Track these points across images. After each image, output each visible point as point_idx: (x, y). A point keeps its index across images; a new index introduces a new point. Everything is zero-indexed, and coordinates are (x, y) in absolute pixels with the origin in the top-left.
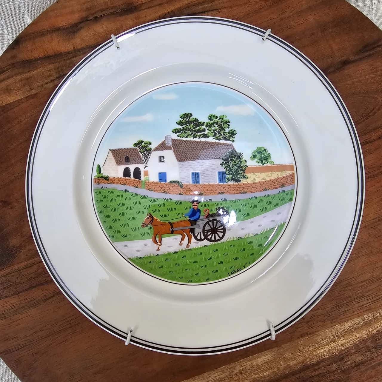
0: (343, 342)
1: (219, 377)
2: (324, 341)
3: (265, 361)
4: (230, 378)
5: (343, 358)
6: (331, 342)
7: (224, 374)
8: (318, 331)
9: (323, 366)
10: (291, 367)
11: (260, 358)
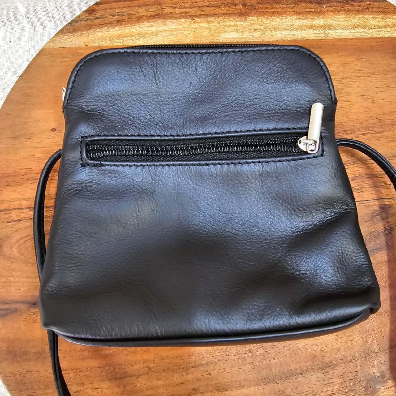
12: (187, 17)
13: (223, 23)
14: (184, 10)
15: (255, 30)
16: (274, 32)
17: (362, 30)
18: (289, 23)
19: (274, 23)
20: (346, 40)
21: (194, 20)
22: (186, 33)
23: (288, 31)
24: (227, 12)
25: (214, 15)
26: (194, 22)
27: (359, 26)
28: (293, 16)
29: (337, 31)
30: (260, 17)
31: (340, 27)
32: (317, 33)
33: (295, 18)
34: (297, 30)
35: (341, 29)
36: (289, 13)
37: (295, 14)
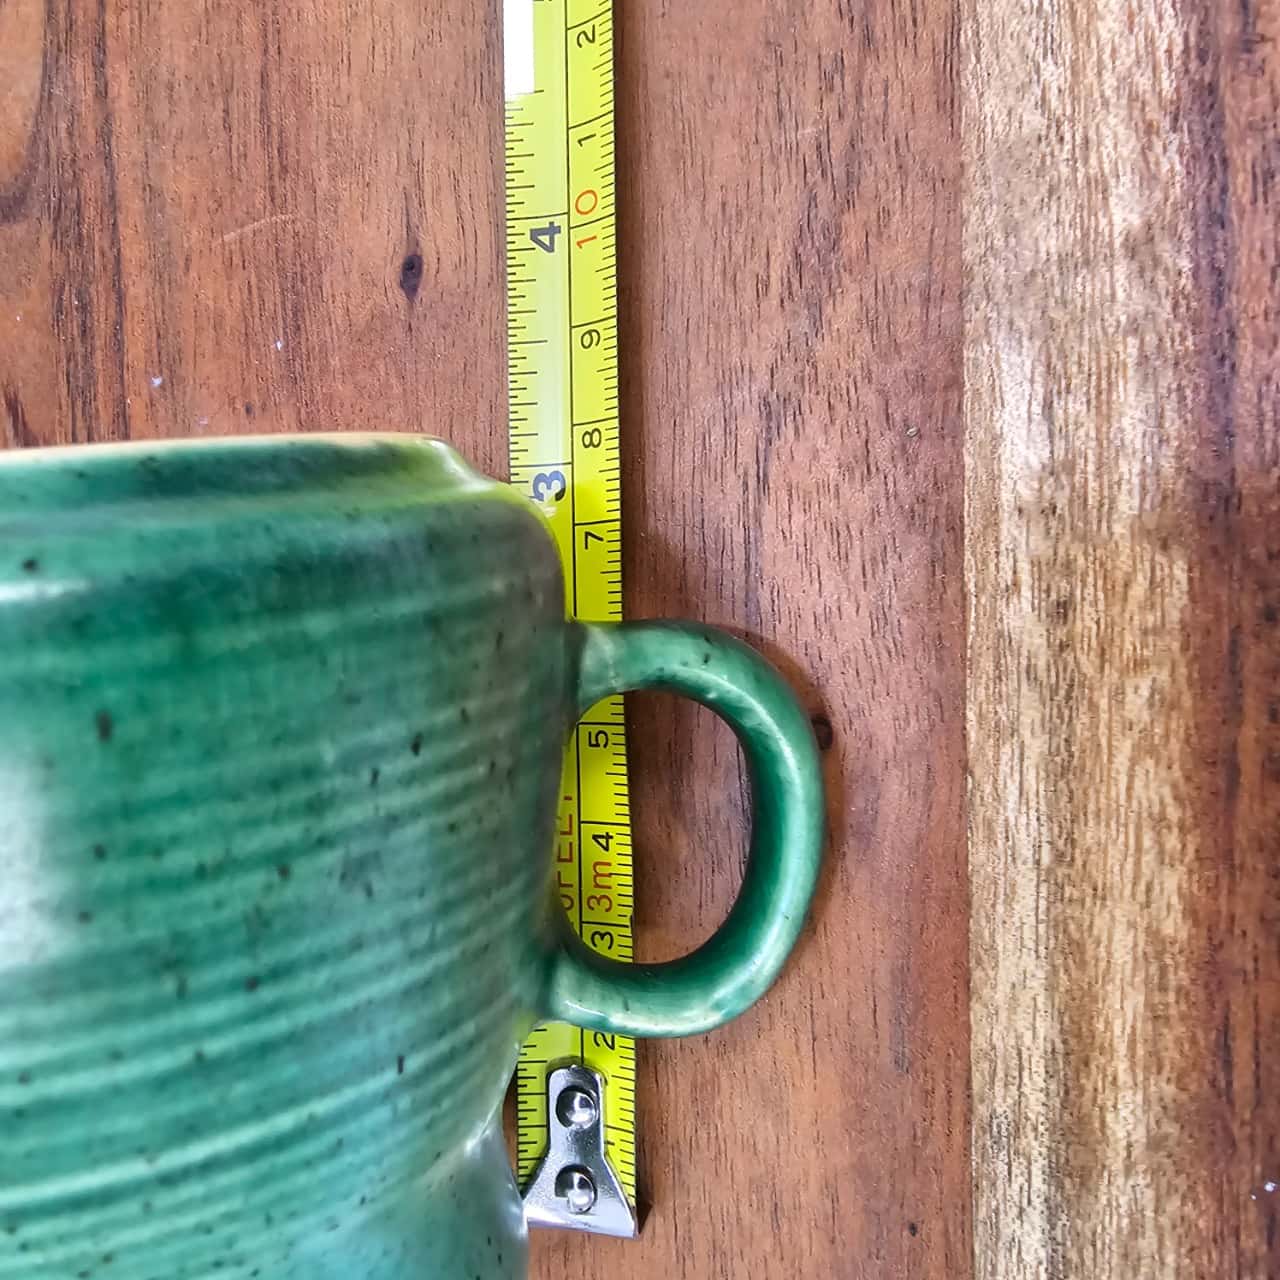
1: (1031, 777)
3: (1037, 409)
4: (1068, 697)
7: (1026, 734)
10: (1149, 226)
11: (996, 439)
13: (1131, 362)
15: (1063, 610)
16: (1036, 747)
18: (1115, 867)
19: (1122, 761)
21: (1166, 124)
22: (1053, 74)
23: (1046, 858)
26: (1150, 129)
28: (1191, 913)
29: (1036, 1217)
30: (1185, 648)
31: (1073, 1255)
32: (1021, 1069)
33: (1168, 929)
34: (1058, 925)
35: (1052, 1261)
36: (1212, 890)
37: (1204, 932)
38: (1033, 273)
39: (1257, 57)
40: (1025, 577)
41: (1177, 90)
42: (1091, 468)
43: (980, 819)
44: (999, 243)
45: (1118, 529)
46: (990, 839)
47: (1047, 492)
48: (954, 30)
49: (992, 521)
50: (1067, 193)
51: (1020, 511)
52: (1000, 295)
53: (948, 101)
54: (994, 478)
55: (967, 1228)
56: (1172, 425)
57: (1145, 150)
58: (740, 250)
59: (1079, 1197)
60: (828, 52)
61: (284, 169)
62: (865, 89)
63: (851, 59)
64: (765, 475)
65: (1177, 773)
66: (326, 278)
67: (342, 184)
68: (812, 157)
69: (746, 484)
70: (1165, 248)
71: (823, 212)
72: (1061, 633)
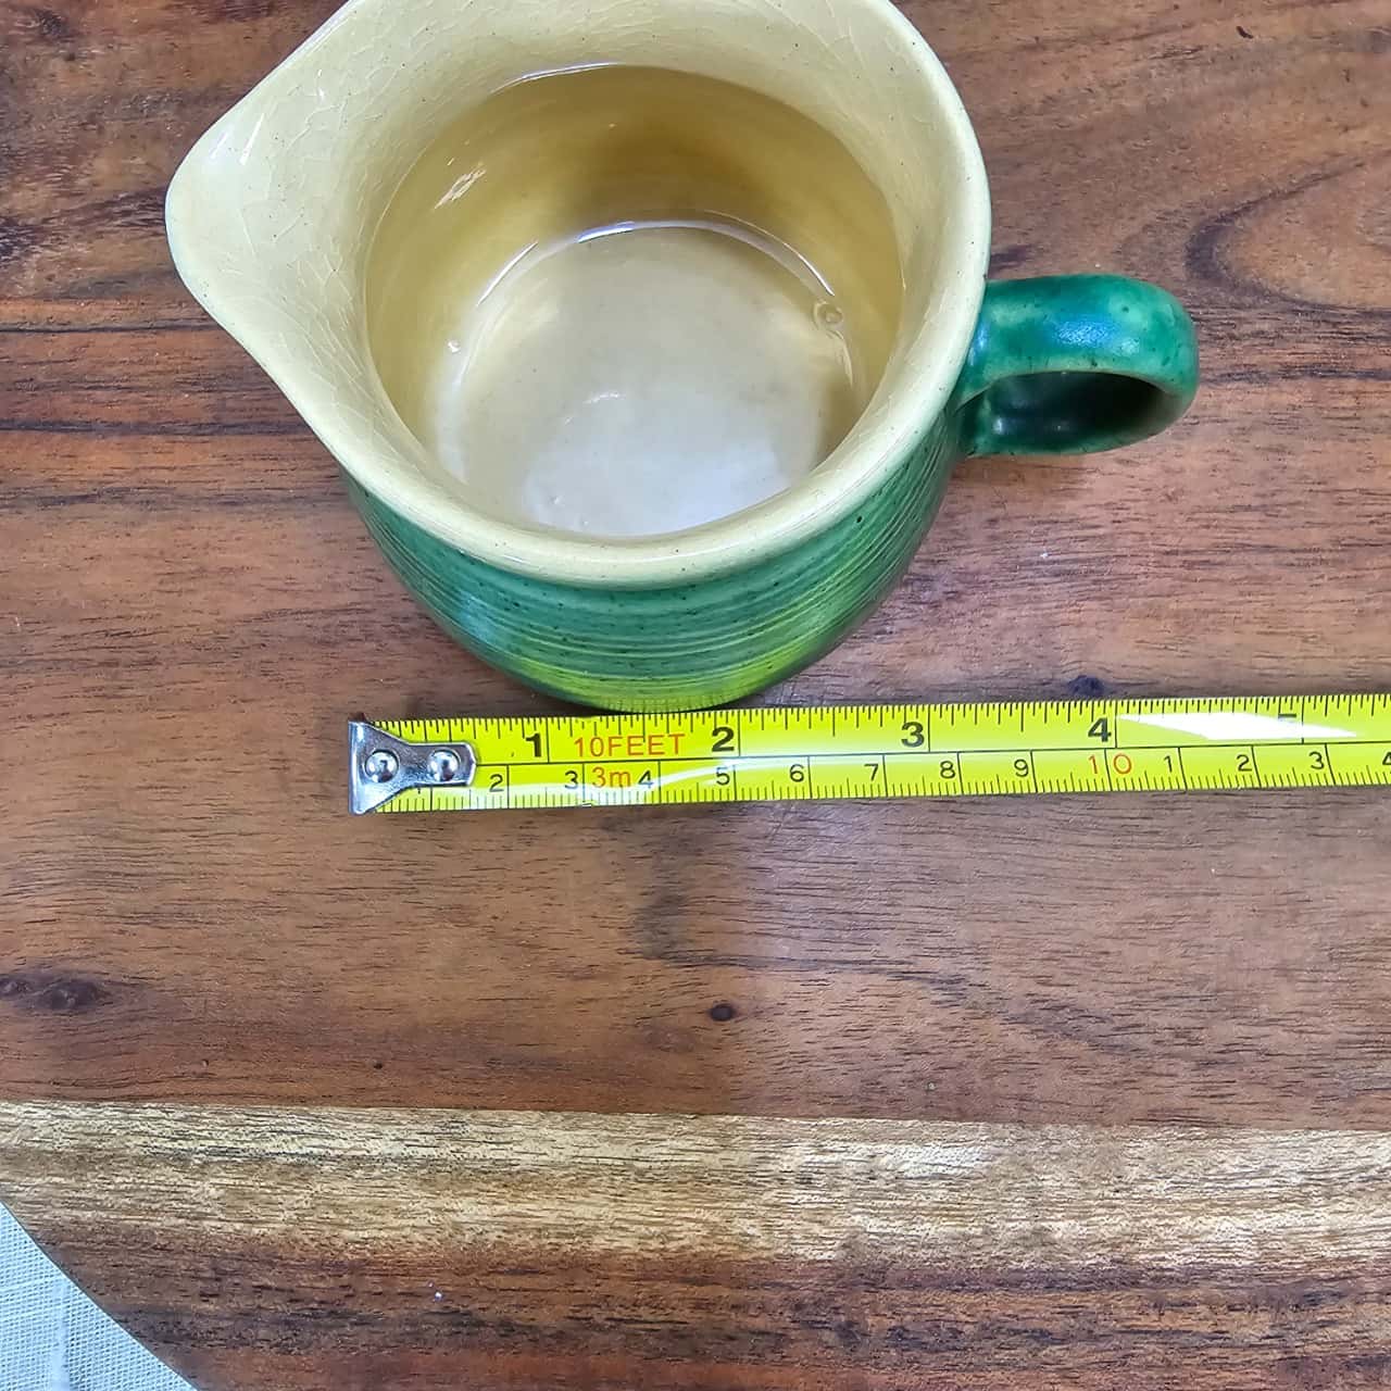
0: (1342, 1221)
1: (696, 1157)
2: (1252, 1183)
3: (940, 1169)
4: (748, 1183)
5: (1314, 1301)
6: (1281, 1200)
7: (722, 1155)
8: (1239, 1126)
9: (1209, 1303)
10: (1053, 1243)
11: (922, 1142)
12: (1154, 1279)
13: (966, 1230)
14: (1169, 1322)
15: (806, 1181)
16: (713, 1161)
17: (269, 1147)
18: (635, 1209)
19: (706, 1215)
20: (359, 1097)
21: (1117, 1256)
22: (1161, 1187)
23: (640, 1165)
24: (944, 1297)
25: (1012, 1282)
26: (1115, 1246)
27: (280, 1173)
28: (609, 1254)
29: (398, 1149)
30: (778, 1256)
31: (376, 1173)
32: (498, 1143)
33: (597, 1240)
34: (595, 1171)
35: (371, 1158)
36: (623, 1267)
37: (596, 1261)
38: (1030, 1170)
39: (1151, 1311)
40: (828, 1158)
41: (1138, 1263)
42: (898, 1203)
43: (665, 1122)
44: (1054, 1149)
45: (858, 1218)
46: (651, 1129)
47: (884, 1174)
48: (1204, 1124)
49: (866, 1137)
50: (1081, 1193)
51: (872, 1157)
52: (1019, 1148)
53: (1154, 1118)
54: (896, 1140)
55: (383, 1103)
56: (921, 1253)
57: (1102, 1243)
58: (1072, 965)
59: (416, 1178)
60: (1203, 1035)
61: (1190, 565)
62: (1173, 1060)
63: (1196, 1051)
64: (908, 978)
65: (698, 1249)
66: (1094, 605)
67: (1169, 623)
68: (1130, 1020)
69: (902, 963)
70: (1038, 1253)
71: (1092, 1027)
72: (790, 1179)
